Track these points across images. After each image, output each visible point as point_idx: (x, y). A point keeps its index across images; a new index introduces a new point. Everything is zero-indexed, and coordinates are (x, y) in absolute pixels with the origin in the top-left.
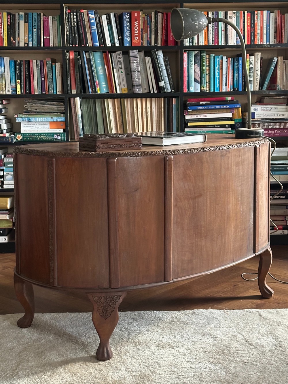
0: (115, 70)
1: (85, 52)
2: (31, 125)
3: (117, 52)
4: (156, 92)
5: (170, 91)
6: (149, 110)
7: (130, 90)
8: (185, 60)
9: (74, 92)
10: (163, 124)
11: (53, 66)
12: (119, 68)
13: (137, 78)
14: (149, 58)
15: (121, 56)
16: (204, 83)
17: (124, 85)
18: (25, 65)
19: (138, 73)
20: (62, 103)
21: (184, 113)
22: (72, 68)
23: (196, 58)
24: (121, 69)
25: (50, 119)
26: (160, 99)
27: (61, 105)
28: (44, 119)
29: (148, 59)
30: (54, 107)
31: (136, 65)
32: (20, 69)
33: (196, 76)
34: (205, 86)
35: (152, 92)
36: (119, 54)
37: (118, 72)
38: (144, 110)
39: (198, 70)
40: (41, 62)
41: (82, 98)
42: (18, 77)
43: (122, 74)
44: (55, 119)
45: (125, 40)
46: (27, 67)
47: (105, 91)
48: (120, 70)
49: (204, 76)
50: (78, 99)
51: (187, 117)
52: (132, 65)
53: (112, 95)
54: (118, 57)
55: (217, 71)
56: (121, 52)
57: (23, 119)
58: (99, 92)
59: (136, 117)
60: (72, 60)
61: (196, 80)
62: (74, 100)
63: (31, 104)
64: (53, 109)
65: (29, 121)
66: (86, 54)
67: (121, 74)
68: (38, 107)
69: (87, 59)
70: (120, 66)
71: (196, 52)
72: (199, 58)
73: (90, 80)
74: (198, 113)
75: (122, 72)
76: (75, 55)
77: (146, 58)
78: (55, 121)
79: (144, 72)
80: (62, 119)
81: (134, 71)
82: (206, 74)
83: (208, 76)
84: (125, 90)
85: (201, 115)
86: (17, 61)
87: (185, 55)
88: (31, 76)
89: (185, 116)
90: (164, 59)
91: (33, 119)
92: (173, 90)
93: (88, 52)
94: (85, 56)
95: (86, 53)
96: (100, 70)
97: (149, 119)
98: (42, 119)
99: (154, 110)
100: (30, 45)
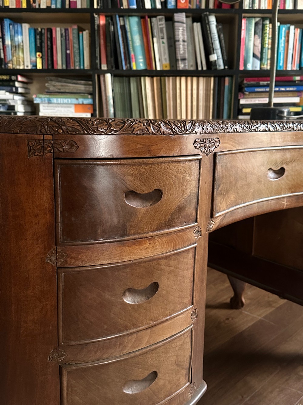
0: (155, 40)
1: (119, 17)
2: (52, 108)
3: (158, 17)
4: (205, 68)
5: (222, 67)
6: (195, 92)
7: (173, 66)
8: (243, 28)
9: (104, 67)
10: (211, 110)
11: (81, 35)
12: (160, 38)
13: (182, 49)
14: (199, 24)
15: (163, 22)
16: (265, 60)
17: (165, 59)
18: (47, 34)
19: (184, 43)
20: (90, 83)
21: (239, 96)
22: (102, 37)
23: (256, 27)
24: (163, 38)
25: (74, 101)
26: (209, 78)
27: (89, 85)
28: (68, 101)
29: (197, 26)
30: (81, 87)
31: (181, 33)
32: (41, 39)
33: (255, 50)
34: (266, 63)
35: (200, 68)
36: (160, 20)
37: (158, 43)
38: (189, 92)
39: (258, 42)
40: (66, 30)
41: (114, 76)
42: (38, 49)
43: (164, 45)
44: (81, 101)
45: (168, 3)
46: (49, 36)
47: (142, 66)
48: (161, 40)
49: (266, 50)
50: (108, 76)
51: (242, 102)
52: (176, 33)
53: (150, 73)
54: (159, 23)
55: (282, 44)
56: (163, 17)
57: (42, 100)
58: (134, 68)
59: (178, 101)
60: (102, 26)
61: (255, 56)
62: (104, 77)
63: (53, 83)
64: (80, 90)
65: (49, 102)
66: (119, 19)
67: (162, 45)
68: (62, 86)
69: (121, 26)
70: (161, 35)
71: (257, 19)
72: (261, 27)
73: (125, 53)
74: (256, 96)
75: (163, 43)
76: (106, 21)
77: (195, 24)
78: (81, 103)
79: (191, 44)
80: (89, 101)
81: (179, 41)
82: (268, 49)
83: (270, 51)
84: (166, 66)
85: (260, 99)
86: (38, 29)
87: (244, 22)
88: (54, 47)
89: (239, 101)
90: (217, 26)
91: (54, 100)
92: (226, 67)
93: (123, 16)
94: (120, 22)
95: (121, 18)
96: (136, 40)
97: (195, 103)
98: (65, 101)
99: (201, 92)
100: (53, 6)
